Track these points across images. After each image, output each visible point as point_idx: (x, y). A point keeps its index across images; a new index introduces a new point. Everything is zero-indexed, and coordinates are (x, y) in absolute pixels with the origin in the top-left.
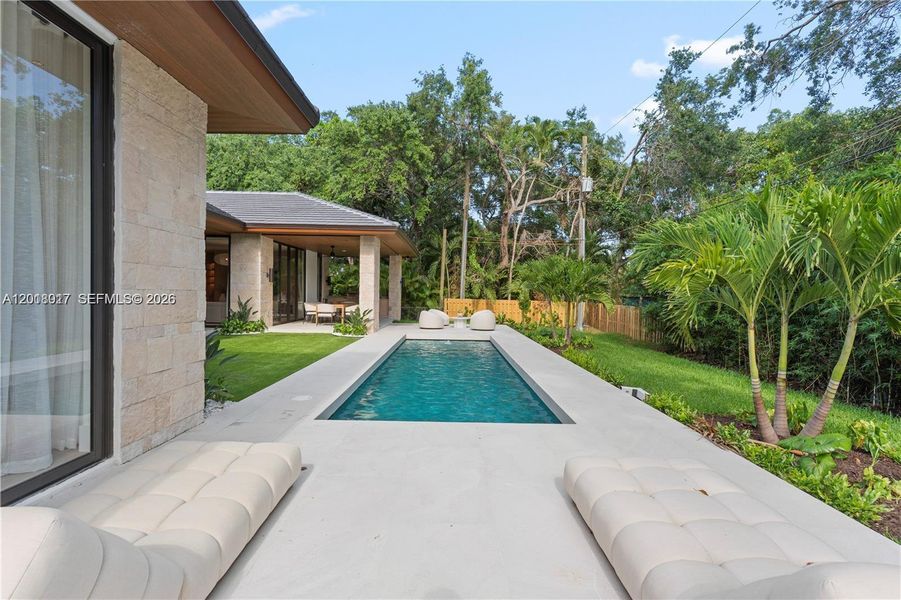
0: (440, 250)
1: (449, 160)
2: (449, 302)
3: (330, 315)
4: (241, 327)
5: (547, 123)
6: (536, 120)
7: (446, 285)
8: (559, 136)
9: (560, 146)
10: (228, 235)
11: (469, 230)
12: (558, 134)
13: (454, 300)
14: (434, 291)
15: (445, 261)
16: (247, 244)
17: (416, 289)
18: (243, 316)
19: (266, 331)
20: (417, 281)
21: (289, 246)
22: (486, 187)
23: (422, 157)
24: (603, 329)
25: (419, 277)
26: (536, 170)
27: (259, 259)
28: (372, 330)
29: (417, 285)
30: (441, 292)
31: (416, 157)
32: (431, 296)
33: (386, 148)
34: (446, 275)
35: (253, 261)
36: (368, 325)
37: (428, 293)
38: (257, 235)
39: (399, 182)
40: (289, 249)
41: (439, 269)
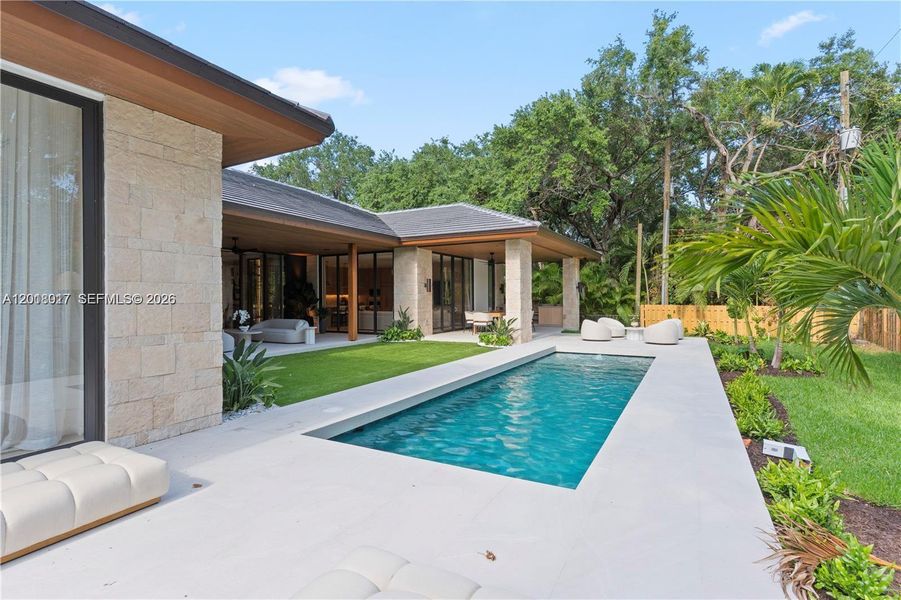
0: (635, 248)
1: (646, 142)
2: (646, 309)
3: (485, 324)
4: (398, 335)
5: (780, 68)
6: (763, 68)
7: (643, 288)
8: (805, 79)
9: (808, 94)
10: (391, 250)
11: (671, 222)
12: (800, 79)
13: (654, 306)
14: (626, 297)
15: (640, 259)
16: (407, 255)
17: (604, 295)
18: (403, 325)
19: (422, 339)
20: (606, 286)
21: (453, 257)
22: (704, 166)
23: (593, 144)
24: (891, 345)
25: (609, 281)
26: (768, 132)
27: (416, 271)
28: (520, 341)
29: (605, 291)
30: (637, 297)
31: (585, 145)
32: (623, 302)
33: (548, 142)
34: (643, 275)
35: (410, 272)
36: (514, 335)
37: (618, 298)
38: (413, 248)
39: (565, 176)
40: (453, 259)
41: (633, 271)
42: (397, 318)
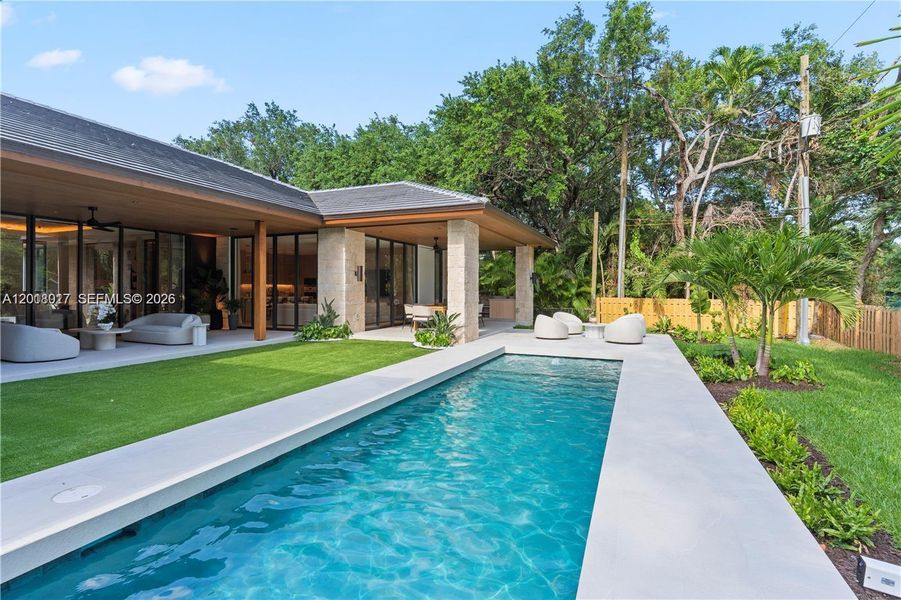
0: (590, 238)
1: (603, 128)
2: (603, 303)
3: (426, 319)
4: (320, 333)
5: (740, 52)
6: (722, 52)
7: (599, 280)
8: (761, 65)
9: (765, 83)
10: (314, 231)
11: (627, 212)
13: (610, 299)
14: (582, 289)
15: (596, 250)
16: (333, 238)
17: (559, 287)
18: (328, 320)
19: (350, 337)
20: (561, 277)
21: (392, 242)
23: (549, 120)
25: (564, 272)
26: (724, 121)
27: (344, 256)
28: (463, 340)
29: (561, 282)
30: (593, 290)
31: (540, 121)
32: (579, 295)
33: (500, 115)
34: (599, 267)
35: (337, 258)
36: (457, 334)
37: (574, 291)
39: (518, 154)
40: (392, 244)
41: (588, 263)
42: (321, 312)
